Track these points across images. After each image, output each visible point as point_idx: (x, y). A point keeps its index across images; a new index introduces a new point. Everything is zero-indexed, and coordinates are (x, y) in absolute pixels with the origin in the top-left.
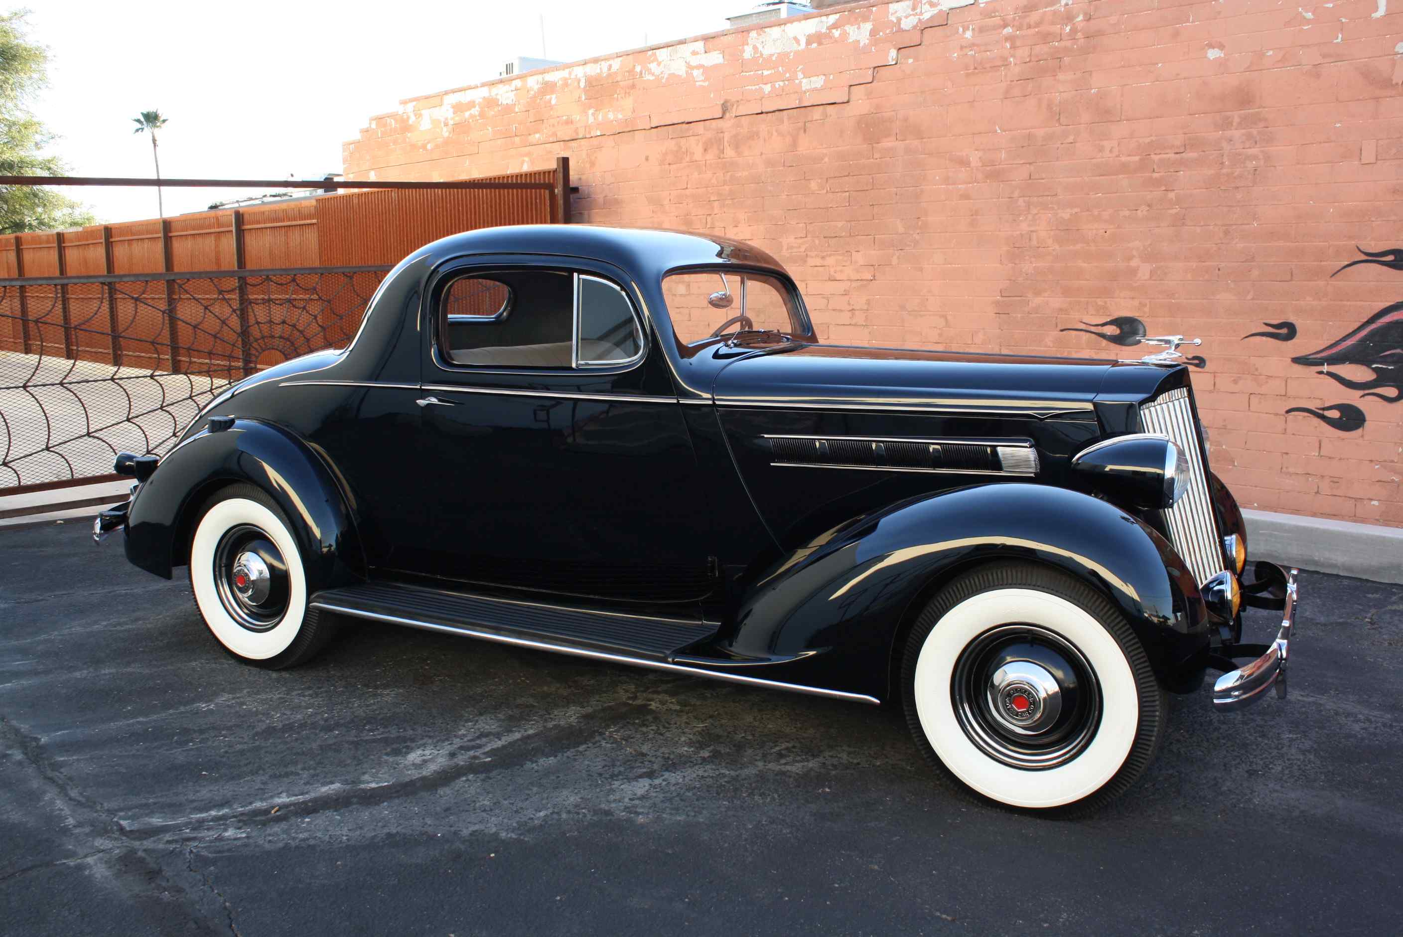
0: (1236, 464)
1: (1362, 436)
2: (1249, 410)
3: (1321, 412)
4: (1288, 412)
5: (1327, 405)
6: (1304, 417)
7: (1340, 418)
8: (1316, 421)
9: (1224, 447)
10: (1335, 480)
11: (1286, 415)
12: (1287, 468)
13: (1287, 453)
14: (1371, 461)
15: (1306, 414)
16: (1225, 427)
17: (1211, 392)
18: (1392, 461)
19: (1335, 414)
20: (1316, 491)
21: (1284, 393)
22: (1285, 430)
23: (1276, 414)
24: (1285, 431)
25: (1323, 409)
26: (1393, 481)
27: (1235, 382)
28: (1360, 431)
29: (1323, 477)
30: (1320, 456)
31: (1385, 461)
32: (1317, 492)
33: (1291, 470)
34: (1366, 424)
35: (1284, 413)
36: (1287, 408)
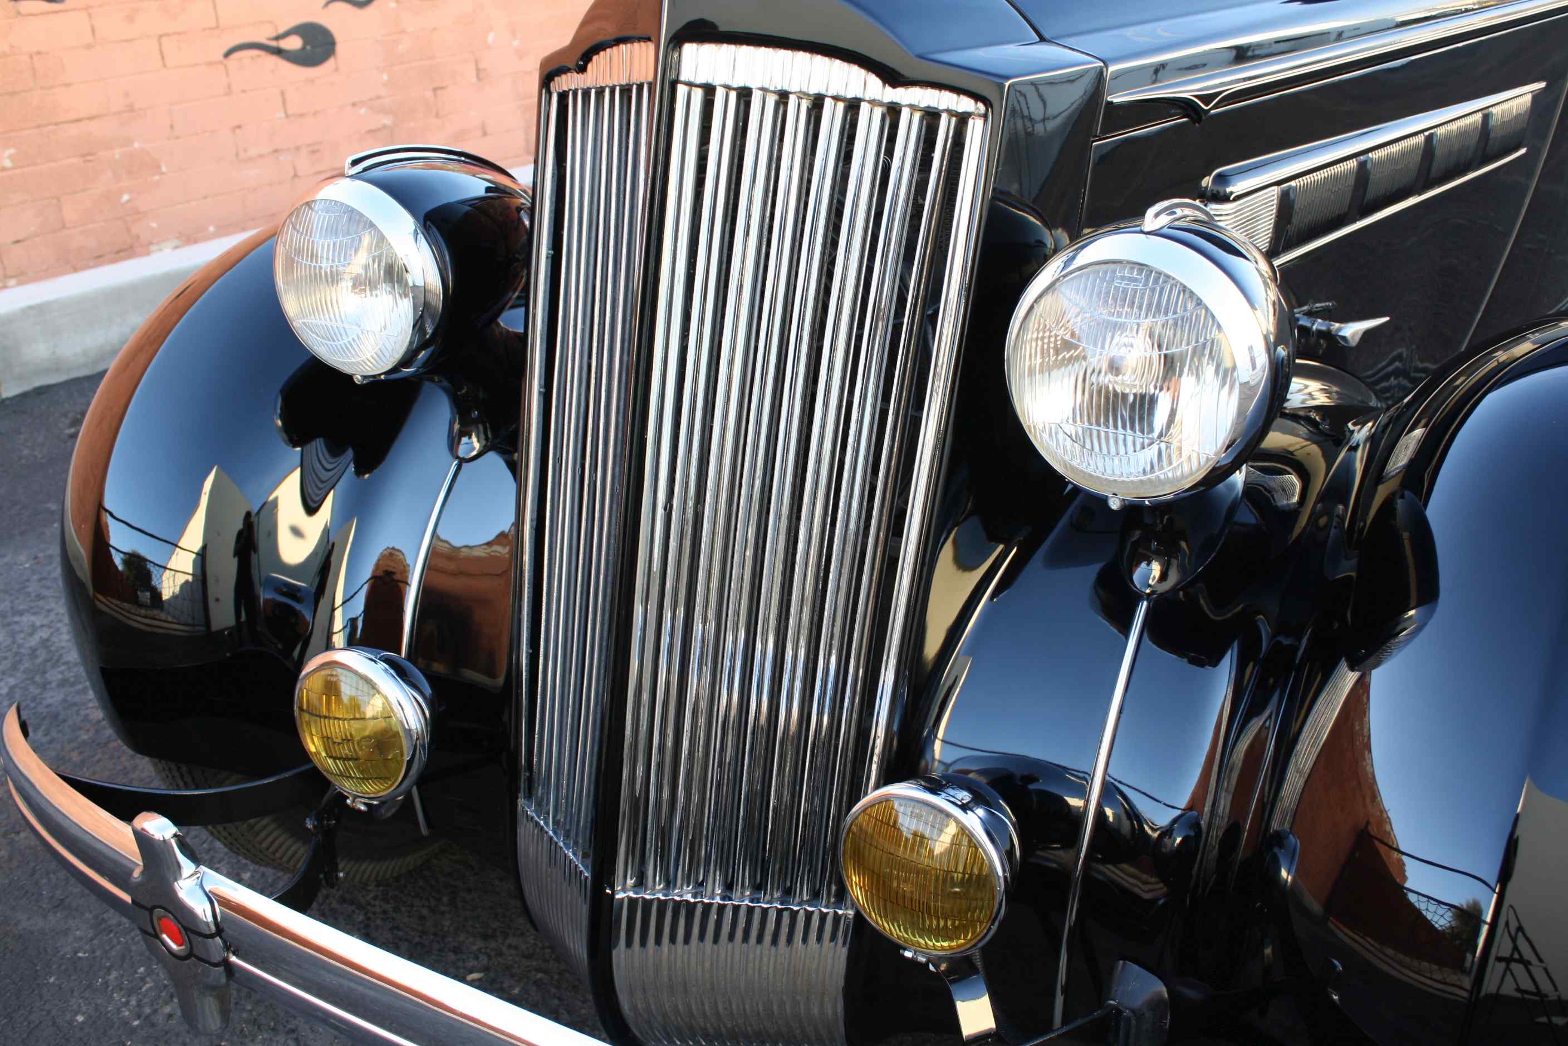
0: (164, 169)
1: (337, 69)
2: (165, 66)
3: (274, 44)
4: (228, 54)
5: (282, 30)
6: (252, 58)
7: (304, 48)
8: (274, 60)
9: (136, 145)
10: (316, 148)
11: (225, 62)
12: (245, 151)
13: (239, 127)
14: (354, 105)
15: (255, 52)
16: (131, 109)
17: (89, 46)
18: (379, 97)
19: (294, 43)
20: (292, 174)
21: (213, 24)
22: (229, 86)
23: (210, 64)
24: (229, 91)
25: (278, 38)
26: (385, 127)
27: (130, 19)
28: (330, 63)
29: (298, 148)
30: (287, 116)
31: (371, 99)
32: (296, 176)
33: (253, 152)
34: (339, 48)
35: (220, 57)
36: (225, 49)
